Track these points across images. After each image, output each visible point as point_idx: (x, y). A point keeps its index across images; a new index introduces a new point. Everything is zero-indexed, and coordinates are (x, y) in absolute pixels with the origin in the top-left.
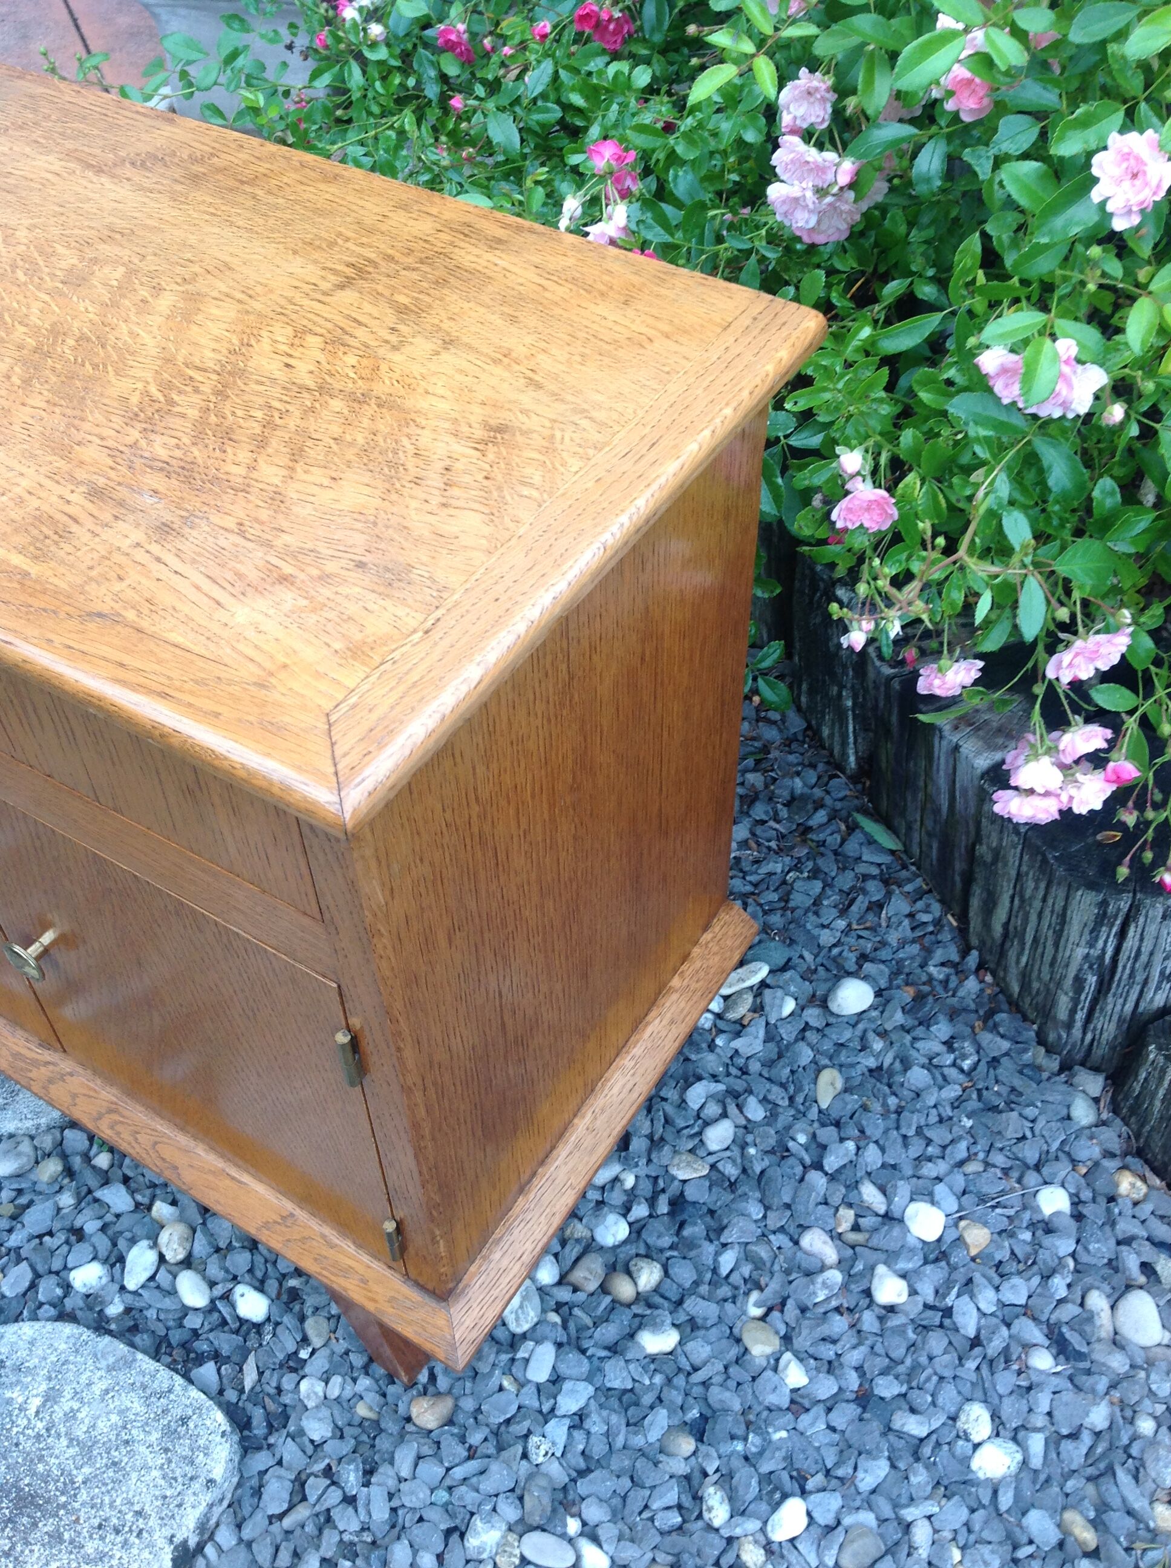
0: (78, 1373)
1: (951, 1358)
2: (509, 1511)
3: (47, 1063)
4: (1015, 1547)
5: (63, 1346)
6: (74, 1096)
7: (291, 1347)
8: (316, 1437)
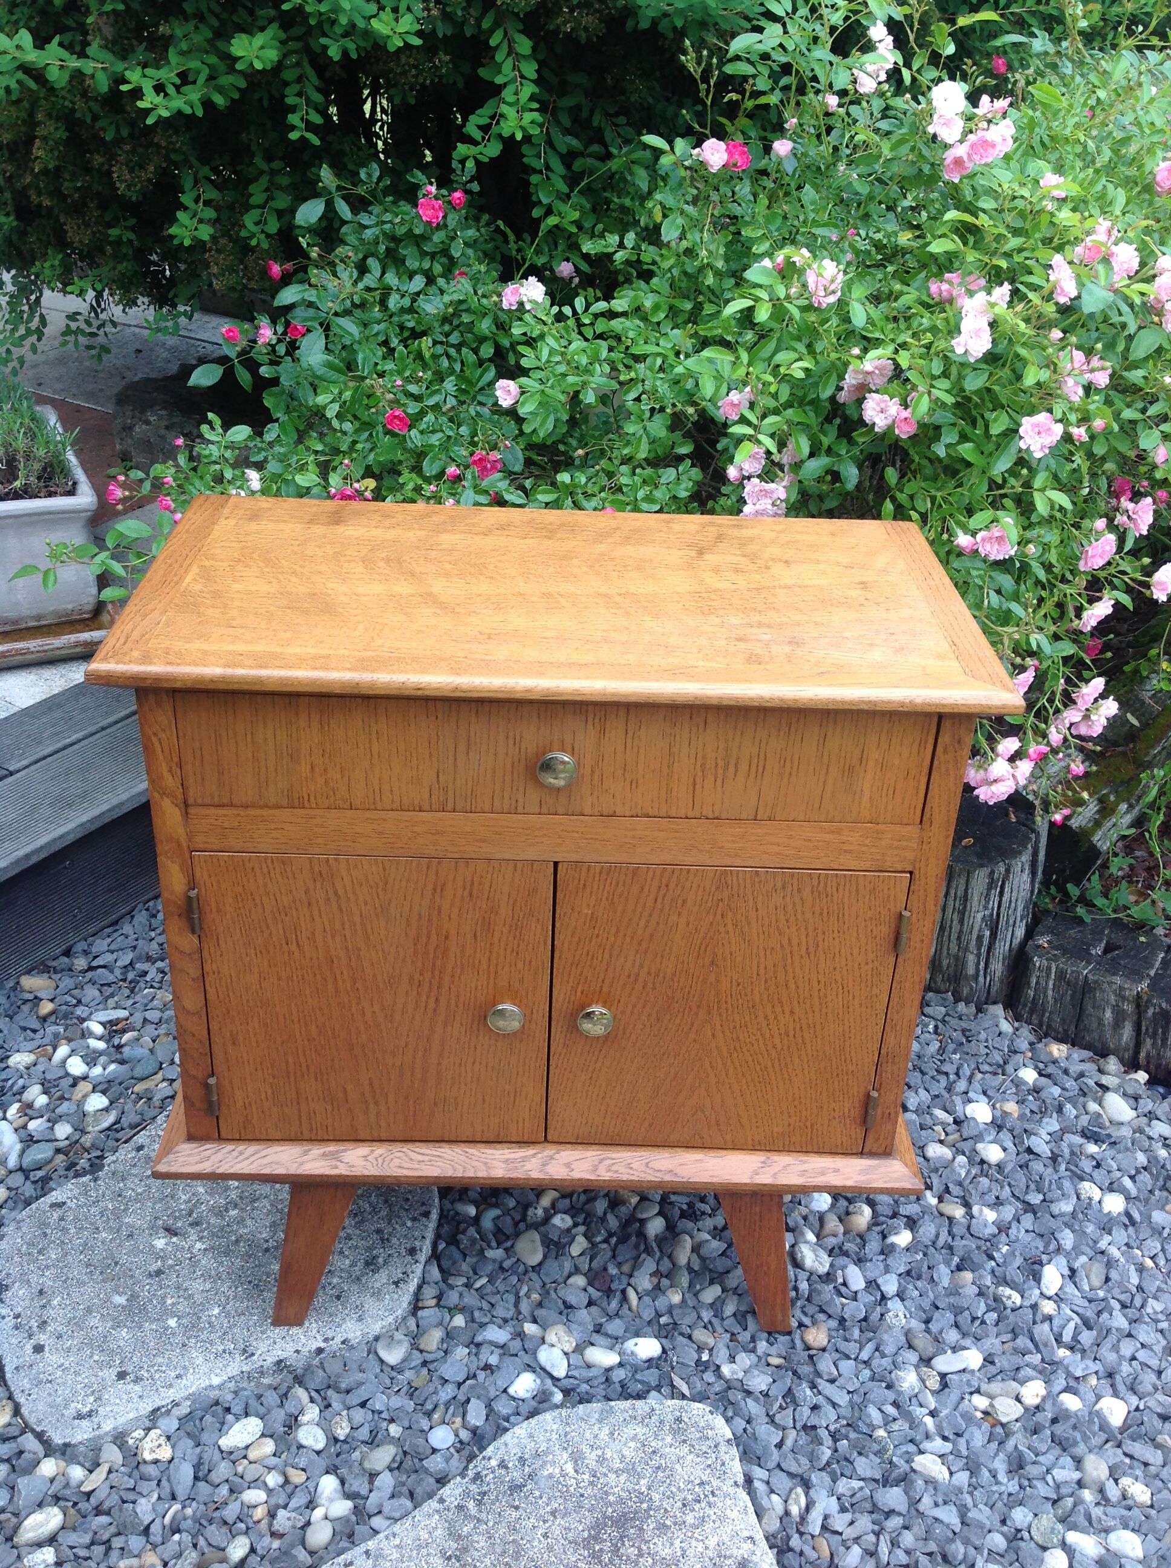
0: (582, 1435)
1: (1050, 1170)
2: (912, 1357)
3: (534, 1155)
4: (1160, 1234)
5: (555, 1427)
6: (568, 1165)
7: (696, 1357)
8: (764, 1388)
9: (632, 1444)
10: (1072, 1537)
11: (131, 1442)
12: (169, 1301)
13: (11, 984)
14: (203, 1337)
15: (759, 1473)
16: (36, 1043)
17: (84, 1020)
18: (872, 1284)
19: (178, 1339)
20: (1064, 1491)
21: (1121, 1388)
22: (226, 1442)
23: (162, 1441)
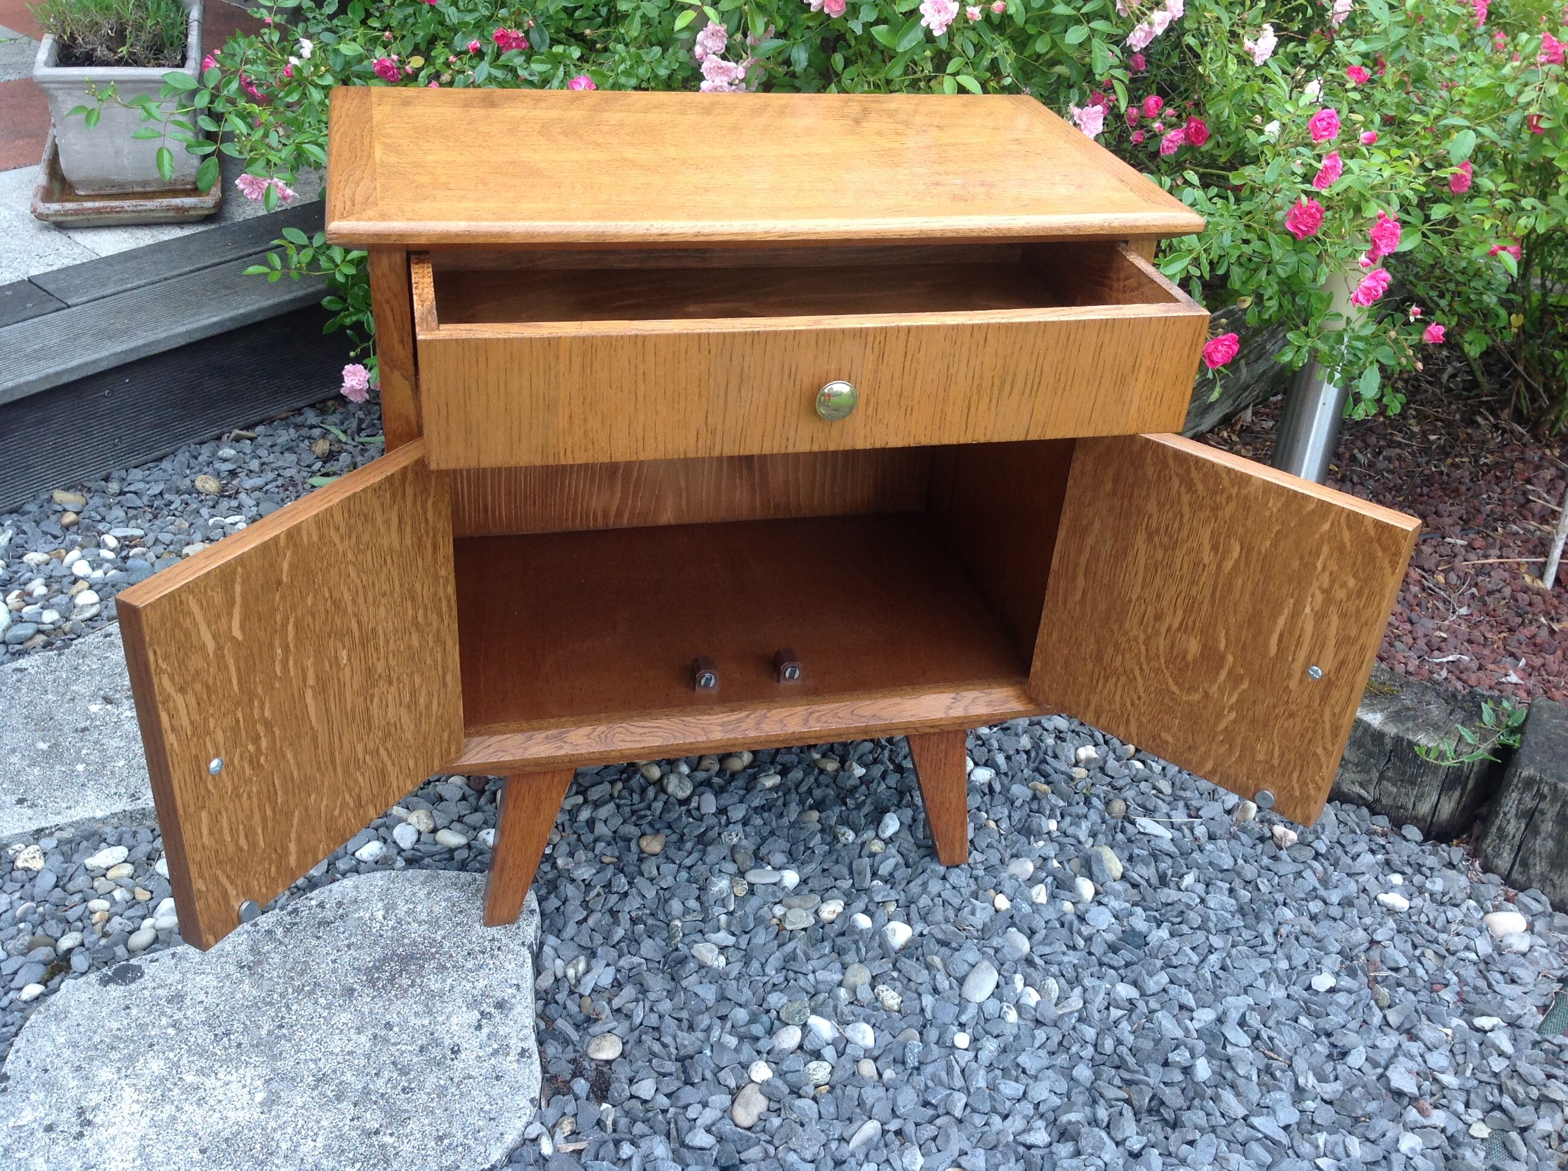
0: (401, 891)
5: (381, 883)
8: (588, 878)
9: (443, 904)
10: (814, 1021)
11: (11, 852)
12: (84, 752)
13: (46, 496)
14: (102, 781)
15: (552, 940)
16: (53, 546)
17: (101, 533)
18: (722, 811)
19: (81, 780)
20: (821, 987)
21: (914, 914)
22: (91, 862)
23: (37, 855)
